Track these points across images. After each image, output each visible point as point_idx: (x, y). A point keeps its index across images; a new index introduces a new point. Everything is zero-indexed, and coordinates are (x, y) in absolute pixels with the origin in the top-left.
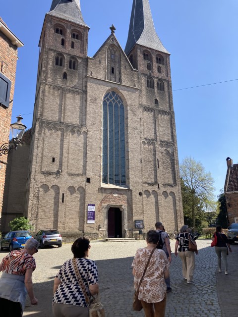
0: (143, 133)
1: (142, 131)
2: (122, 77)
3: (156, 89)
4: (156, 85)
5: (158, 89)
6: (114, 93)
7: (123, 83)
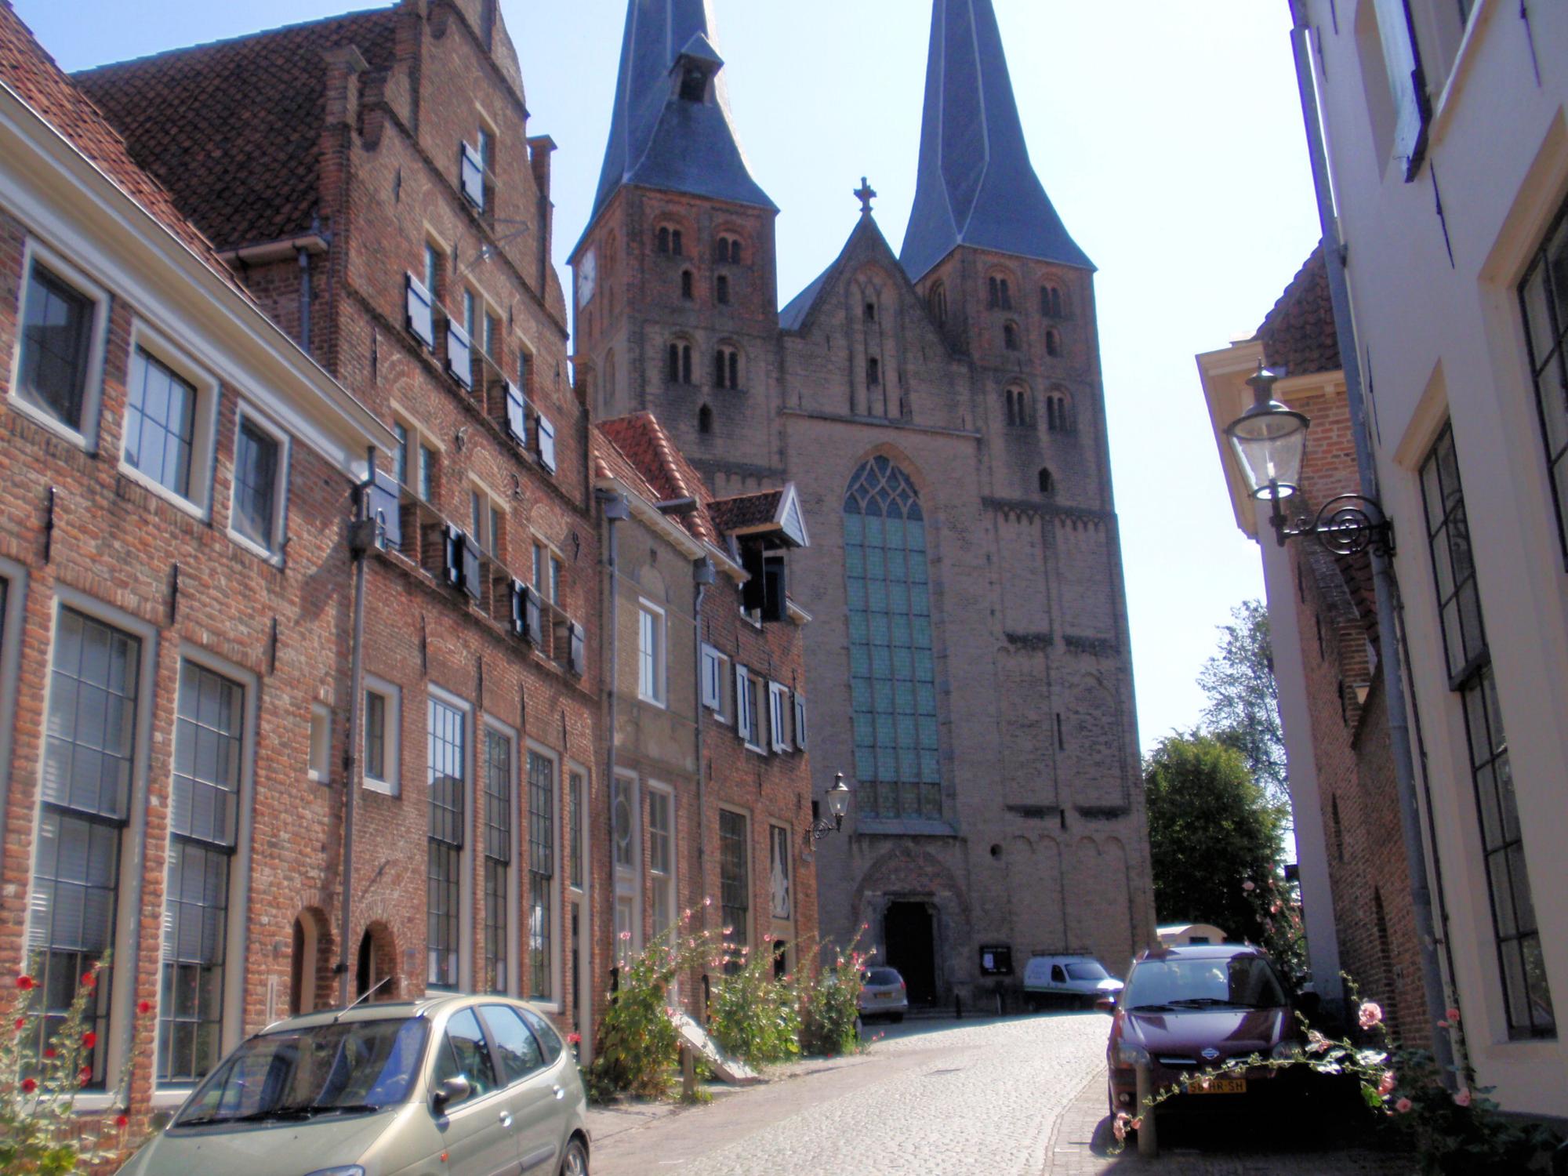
0: (998, 614)
1: (997, 607)
2: (912, 395)
3: (1042, 428)
4: (1042, 409)
5: (1052, 425)
6: (882, 461)
7: (919, 421)
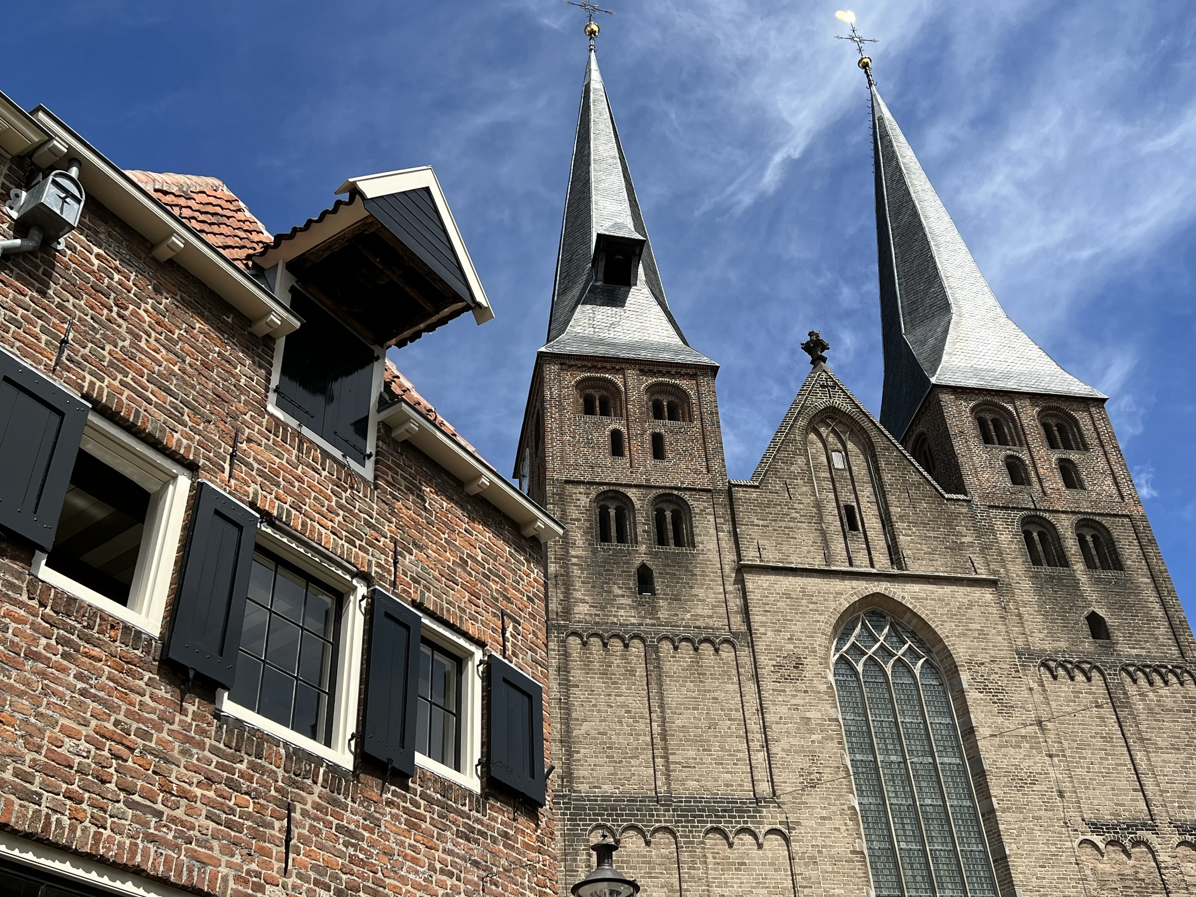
0: (1069, 796)
1: (1066, 787)
2: (903, 540)
3: (1079, 567)
4: (1071, 546)
5: (1090, 564)
6: (875, 617)
7: (914, 568)
